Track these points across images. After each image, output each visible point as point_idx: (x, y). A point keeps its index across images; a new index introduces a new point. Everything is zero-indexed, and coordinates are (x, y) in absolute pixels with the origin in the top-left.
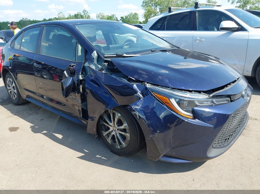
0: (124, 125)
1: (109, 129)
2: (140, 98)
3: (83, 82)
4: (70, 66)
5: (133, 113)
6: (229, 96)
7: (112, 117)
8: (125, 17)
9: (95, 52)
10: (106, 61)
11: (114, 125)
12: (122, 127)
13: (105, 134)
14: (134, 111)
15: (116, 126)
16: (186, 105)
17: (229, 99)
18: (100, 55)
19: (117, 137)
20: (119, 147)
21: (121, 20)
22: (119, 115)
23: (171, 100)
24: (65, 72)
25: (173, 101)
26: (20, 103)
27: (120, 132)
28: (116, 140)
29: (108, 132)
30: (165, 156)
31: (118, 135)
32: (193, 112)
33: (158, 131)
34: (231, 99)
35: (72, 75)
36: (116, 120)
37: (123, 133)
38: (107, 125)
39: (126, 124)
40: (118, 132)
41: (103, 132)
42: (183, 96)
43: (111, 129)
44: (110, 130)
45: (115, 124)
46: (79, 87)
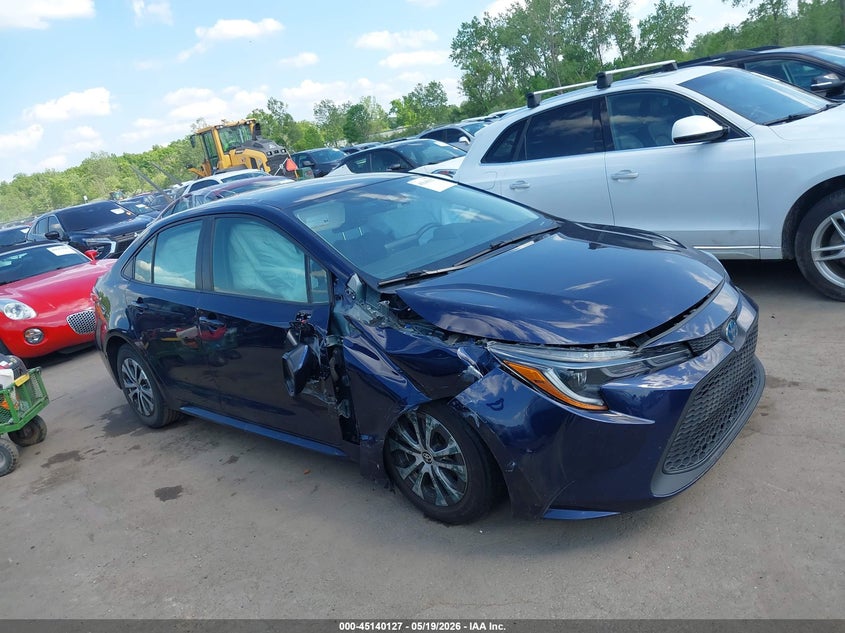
0: (449, 447)
1: (413, 459)
2: (476, 379)
3: (335, 352)
4: (299, 317)
5: (466, 415)
6: (686, 344)
7: (417, 430)
8: (405, 98)
9: (355, 277)
10: (384, 297)
11: (425, 448)
12: (446, 452)
13: (405, 473)
14: (466, 410)
15: (431, 451)
16: (585, 380)
17: (688, 351)
18: (369, 283)
19: (437, 478)
20: (444, 503)
21: (392, 110)
22: (435, 422)
23: (546, 374)
24: (289, 333)
25: (552, 376)
26: (164, 422)
27: (443, 465)
28: (436, 486)
29: (412, 467)
30: (552, 507)
31: (438, 471)
32: (602, 394)
33: (528, 451)
34: (690, 349)
35: (306, 339)
36: (428, 435)
37: (449, 467)
38: (407, 451)
39: (455, 444)
40: (436, 465)
41: (400, 469)
42: (574, 360)
43: (419, 459)
44: (418, 463)
45: (428, 445)
46: (328, 365)
